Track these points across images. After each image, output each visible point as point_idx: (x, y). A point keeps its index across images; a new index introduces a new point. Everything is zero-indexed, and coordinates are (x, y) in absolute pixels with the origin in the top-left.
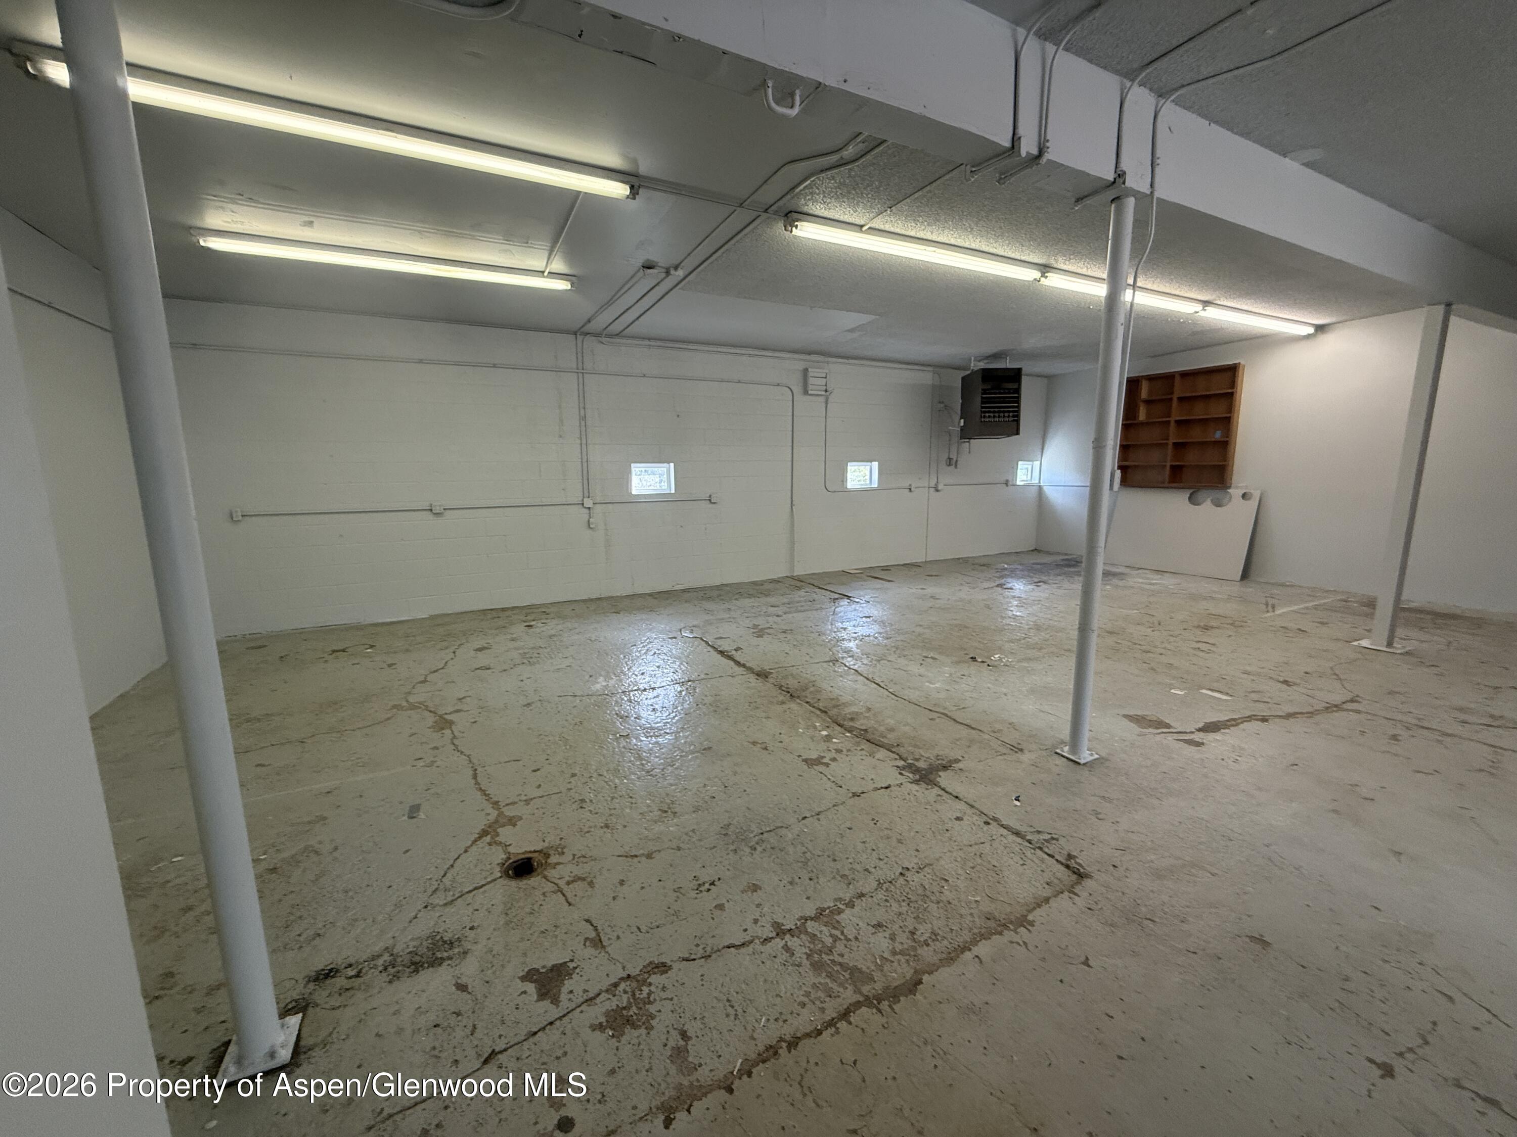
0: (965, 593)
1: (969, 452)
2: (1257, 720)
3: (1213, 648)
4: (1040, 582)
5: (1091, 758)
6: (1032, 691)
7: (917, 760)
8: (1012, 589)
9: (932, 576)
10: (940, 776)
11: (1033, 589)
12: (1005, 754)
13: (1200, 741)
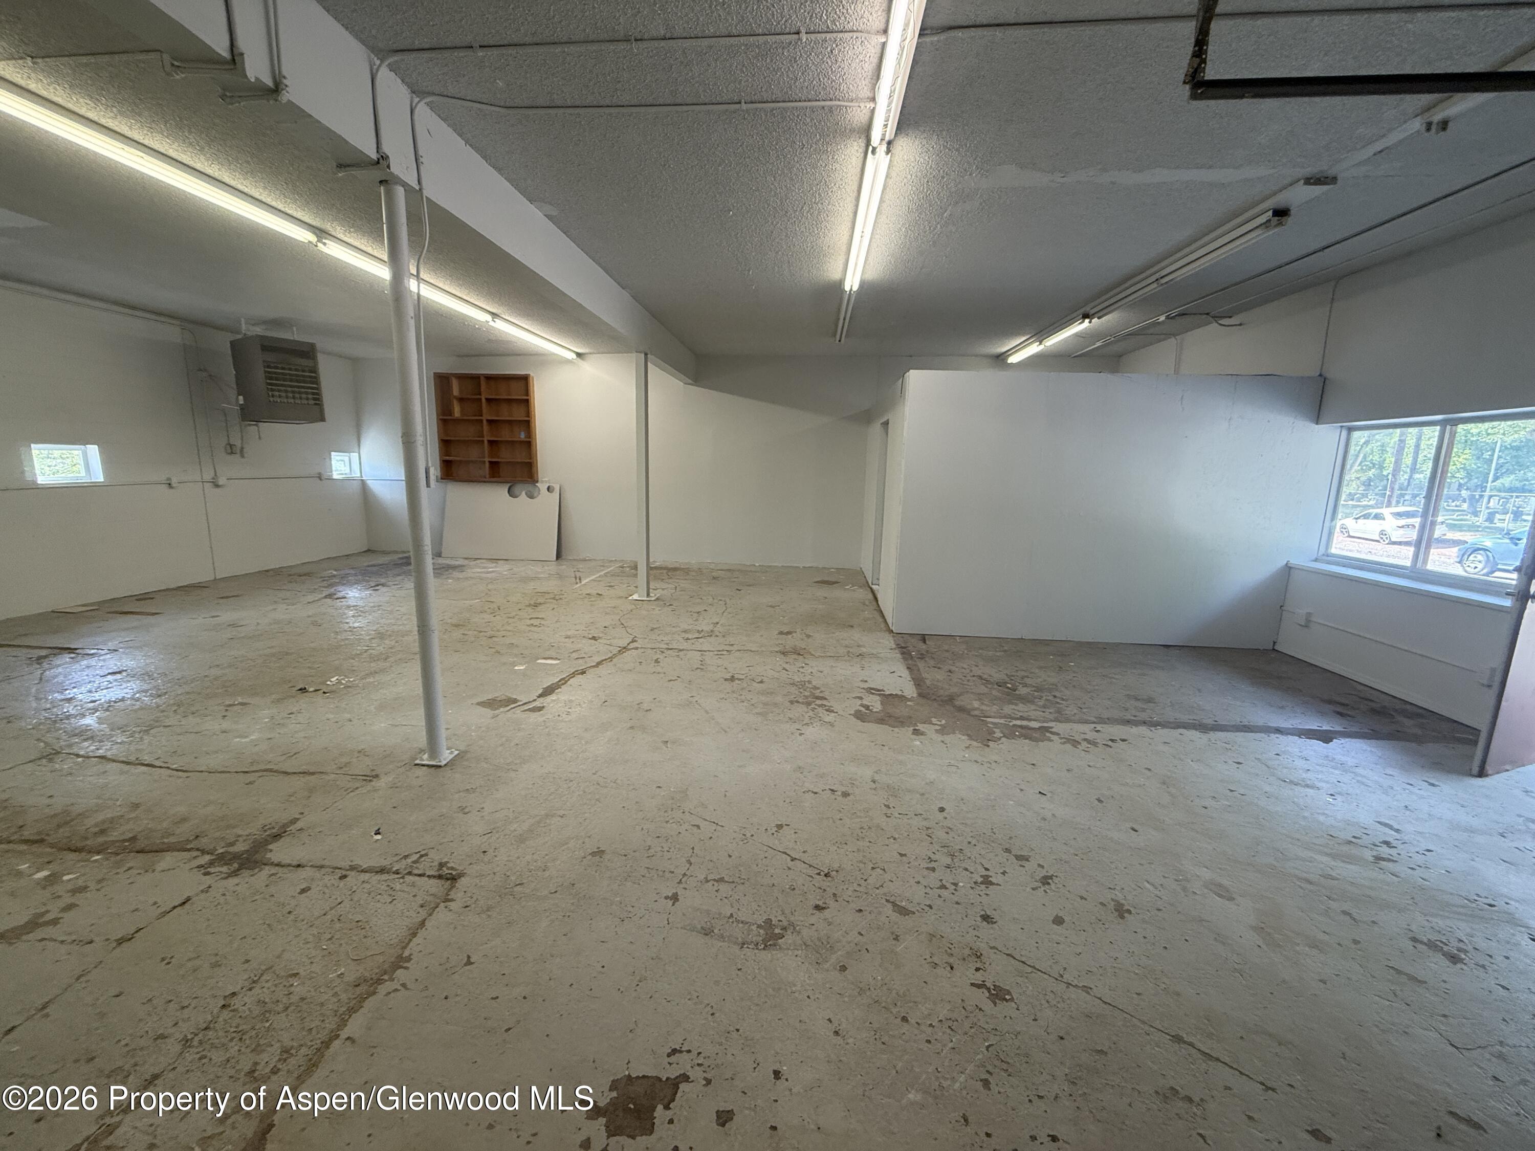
0: (282, 612)
1: (260, 438)
2: (578, 674)
3: (543, 622)
4: (377, 585)
5: (452, 756)
6: (381, 707)
7: (232, 844)
8: (345, 598)
9: (227, 597)
10: (271, 851)
11: (370, 594)
12: (357, 788)
13: (541, 705)
